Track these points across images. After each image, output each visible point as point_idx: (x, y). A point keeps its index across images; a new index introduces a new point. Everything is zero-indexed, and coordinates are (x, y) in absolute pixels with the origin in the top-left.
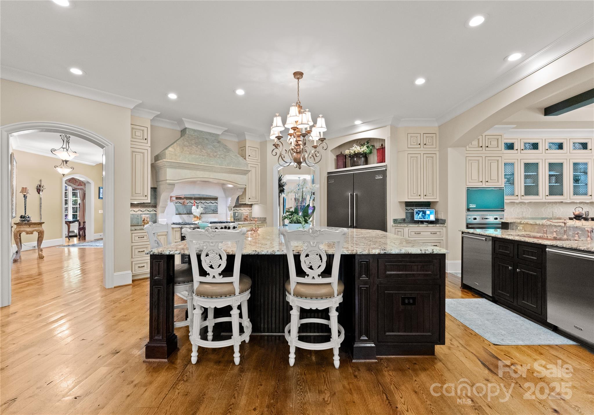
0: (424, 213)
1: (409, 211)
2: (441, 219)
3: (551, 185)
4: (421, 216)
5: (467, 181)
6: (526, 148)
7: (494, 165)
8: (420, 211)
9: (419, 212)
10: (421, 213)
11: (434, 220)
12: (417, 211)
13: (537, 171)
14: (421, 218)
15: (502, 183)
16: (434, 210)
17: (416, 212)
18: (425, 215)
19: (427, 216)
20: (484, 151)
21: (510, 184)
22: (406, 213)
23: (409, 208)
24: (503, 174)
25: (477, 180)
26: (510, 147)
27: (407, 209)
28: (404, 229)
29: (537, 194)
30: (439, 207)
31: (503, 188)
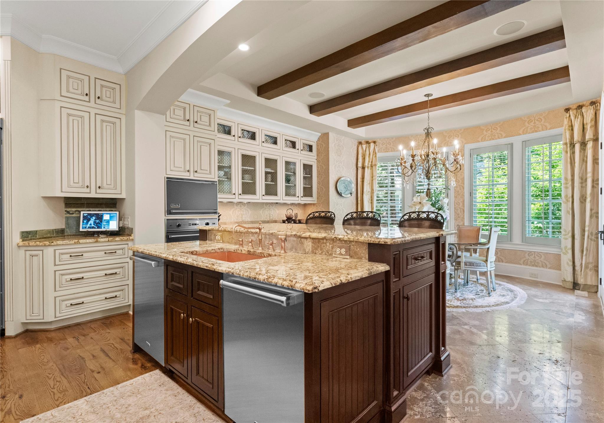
0: (100, 218)
1: (74, 215)
2: (127, 228)
3: (267, 184)
4: (92, 224)
5: (168, 169)
6: (244, 137)
7: (205, 150)
8: (92, 215)
9: (89, 217)
10: (94, 218)
11: (117, 230)
12: (85, 215)
13: (254, 166)
14: (93, 228)
15: (214, 176)
16: (118, 213)
17: (84, 217)
18: (101, 222)
19: (104, 223)
20: (192, 128)
21: (227, 178)
22: (67, 218)
23: (74, 209)
24: (217, 164)
25: (183, 167)
26: (227, 130)
27: (68, 212)
28: (44, 251)
29: (254, 193)
30: (126, 208)
31: (216, 182)
